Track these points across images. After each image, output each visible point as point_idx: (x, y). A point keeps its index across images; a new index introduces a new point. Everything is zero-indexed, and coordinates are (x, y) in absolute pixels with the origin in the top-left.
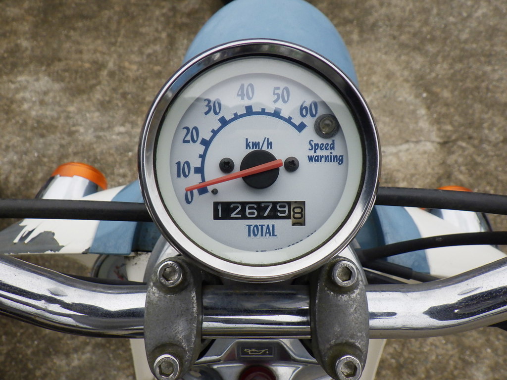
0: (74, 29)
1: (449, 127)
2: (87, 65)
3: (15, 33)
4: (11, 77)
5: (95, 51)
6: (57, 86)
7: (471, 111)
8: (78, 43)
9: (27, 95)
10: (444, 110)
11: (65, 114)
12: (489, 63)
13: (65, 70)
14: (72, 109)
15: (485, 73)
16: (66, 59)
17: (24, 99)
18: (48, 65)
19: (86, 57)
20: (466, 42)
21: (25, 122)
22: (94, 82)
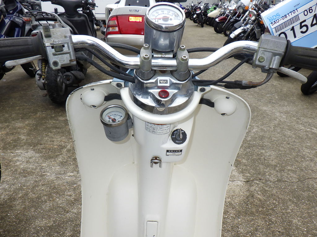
0: (51, 132)
1: (248, 175)
2: (56, 147)
3: (19, 133)
4: (13, 151)
5: (61, 141)
6: (37, 155)
7: (258, 168)
8: (52, 138)
9: (20, 158)
10: (244, 167)
11: (40, 167)
12: (263, 149)
13: (43, 149)
14: (44, 165)
15: (262, 153)
16: (45, 144)
17: (18, 160)
18: (35, 146)
19: (55, 143)
20: (250, 141)
21: (16, 170)
22: (59, 153)
